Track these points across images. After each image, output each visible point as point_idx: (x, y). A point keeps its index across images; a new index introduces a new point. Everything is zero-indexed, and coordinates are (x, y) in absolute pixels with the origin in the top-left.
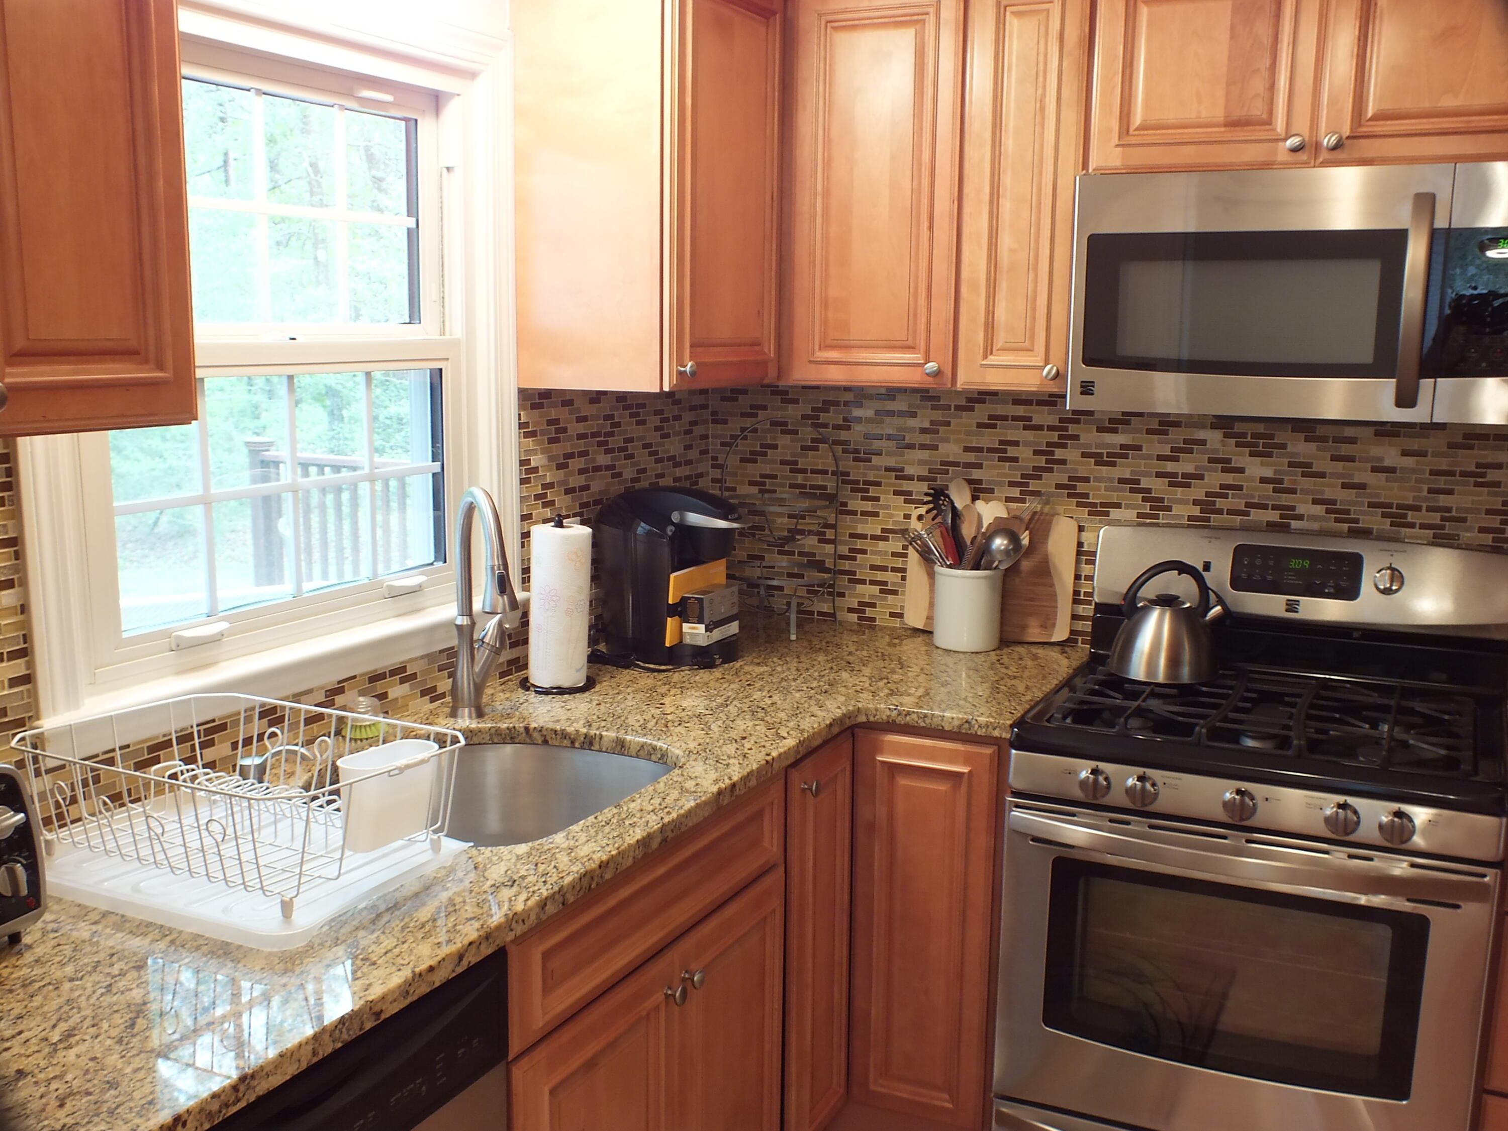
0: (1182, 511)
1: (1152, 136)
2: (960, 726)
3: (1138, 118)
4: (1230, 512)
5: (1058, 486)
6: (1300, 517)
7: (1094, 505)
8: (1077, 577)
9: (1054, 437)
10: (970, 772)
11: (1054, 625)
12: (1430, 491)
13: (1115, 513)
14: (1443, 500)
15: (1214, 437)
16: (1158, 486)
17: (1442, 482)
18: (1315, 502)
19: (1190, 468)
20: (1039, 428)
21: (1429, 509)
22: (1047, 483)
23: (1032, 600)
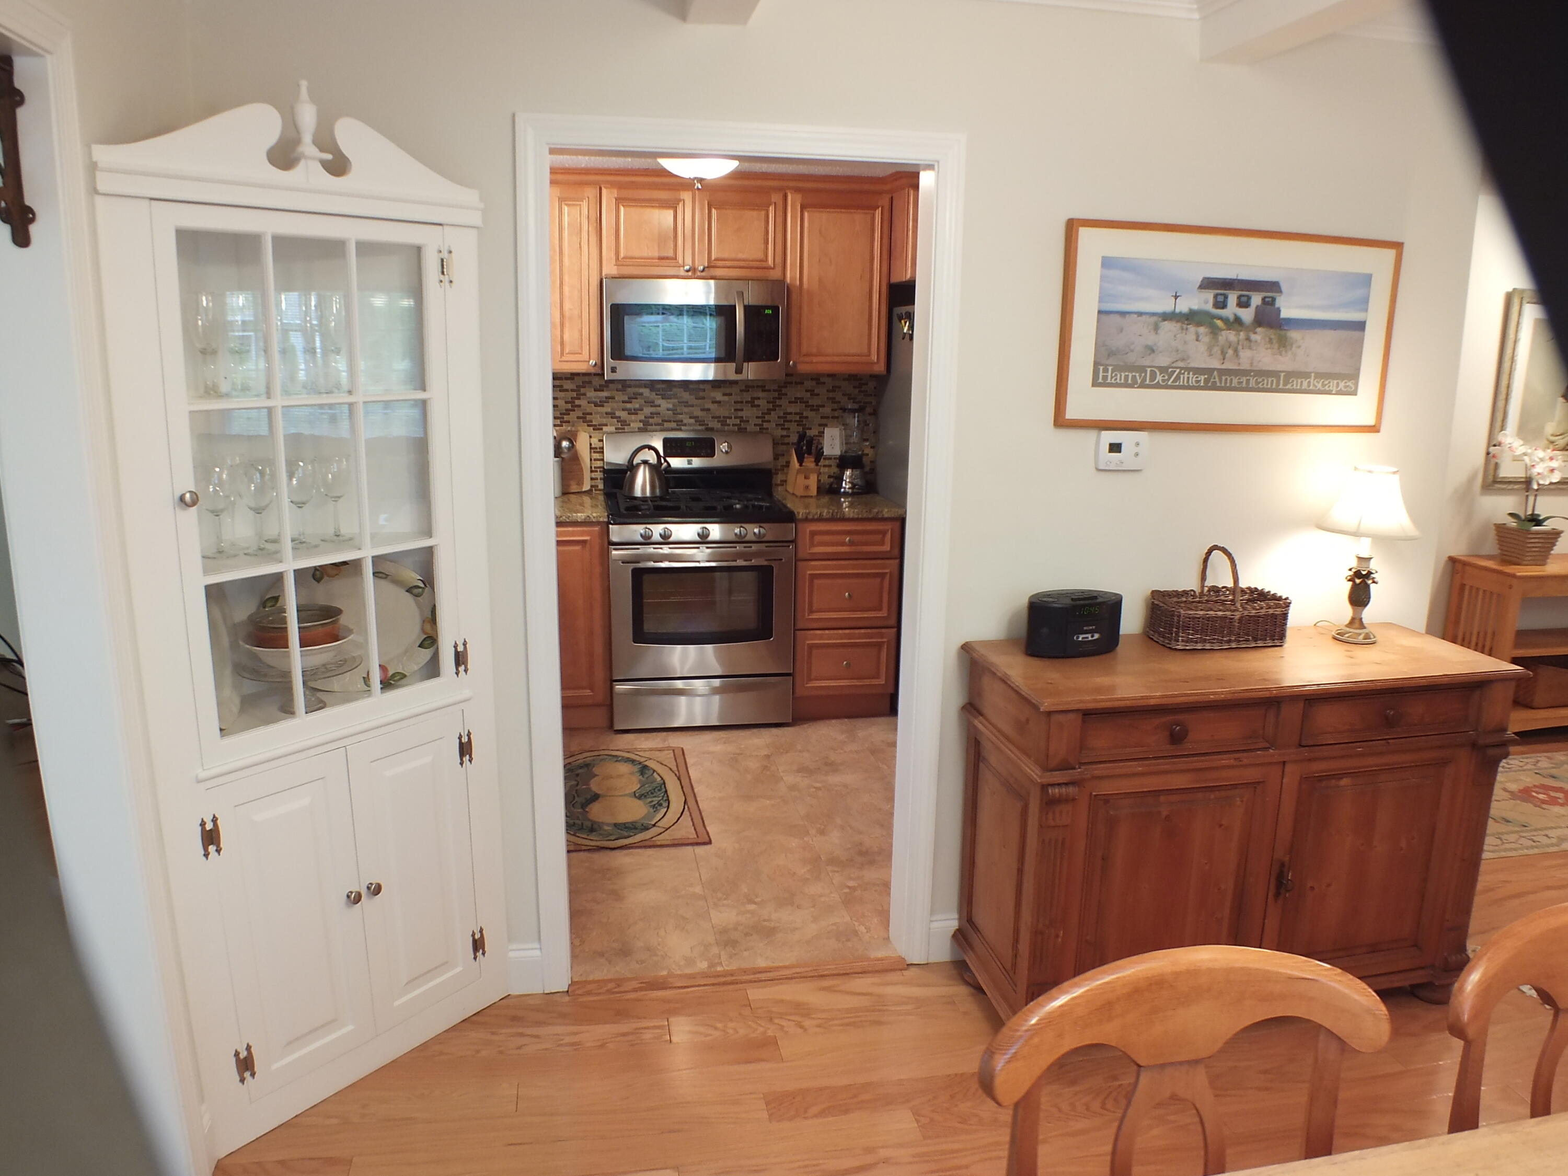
0: (635, 425)
1: (628, 261)
2: (585, 519)
3: (622, 255)
4: (655, 425)
5: (578, 418)
6: (685, 425)
7: (595, 425)
8: (591, 460)
9: (574, 394)
10: (591, 539)
11: (583, 483)
12: (735, 410)
13: (605, 429)
14: (740, 414)
15: (646, 392)
16: (623, 415)
17: (739, 406)
18: (690, 418)
19: (637, 406)
20: (567, 390)
21: (735, 418)
22: (573, 416)
23: (571, 472)
